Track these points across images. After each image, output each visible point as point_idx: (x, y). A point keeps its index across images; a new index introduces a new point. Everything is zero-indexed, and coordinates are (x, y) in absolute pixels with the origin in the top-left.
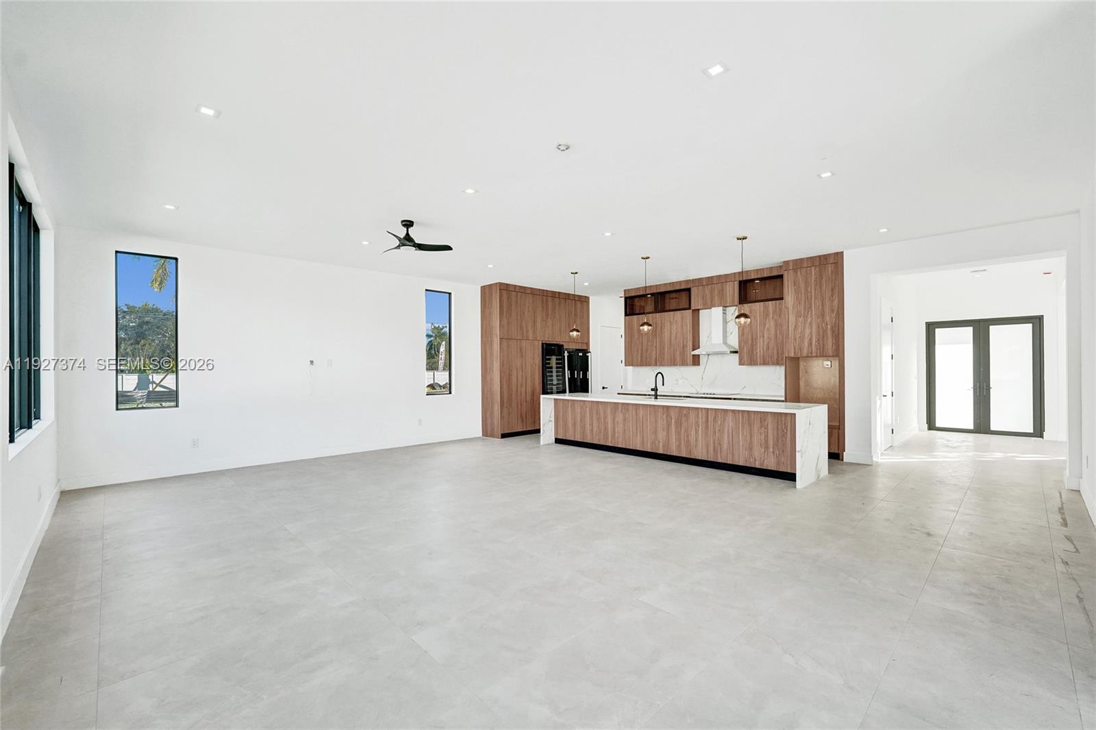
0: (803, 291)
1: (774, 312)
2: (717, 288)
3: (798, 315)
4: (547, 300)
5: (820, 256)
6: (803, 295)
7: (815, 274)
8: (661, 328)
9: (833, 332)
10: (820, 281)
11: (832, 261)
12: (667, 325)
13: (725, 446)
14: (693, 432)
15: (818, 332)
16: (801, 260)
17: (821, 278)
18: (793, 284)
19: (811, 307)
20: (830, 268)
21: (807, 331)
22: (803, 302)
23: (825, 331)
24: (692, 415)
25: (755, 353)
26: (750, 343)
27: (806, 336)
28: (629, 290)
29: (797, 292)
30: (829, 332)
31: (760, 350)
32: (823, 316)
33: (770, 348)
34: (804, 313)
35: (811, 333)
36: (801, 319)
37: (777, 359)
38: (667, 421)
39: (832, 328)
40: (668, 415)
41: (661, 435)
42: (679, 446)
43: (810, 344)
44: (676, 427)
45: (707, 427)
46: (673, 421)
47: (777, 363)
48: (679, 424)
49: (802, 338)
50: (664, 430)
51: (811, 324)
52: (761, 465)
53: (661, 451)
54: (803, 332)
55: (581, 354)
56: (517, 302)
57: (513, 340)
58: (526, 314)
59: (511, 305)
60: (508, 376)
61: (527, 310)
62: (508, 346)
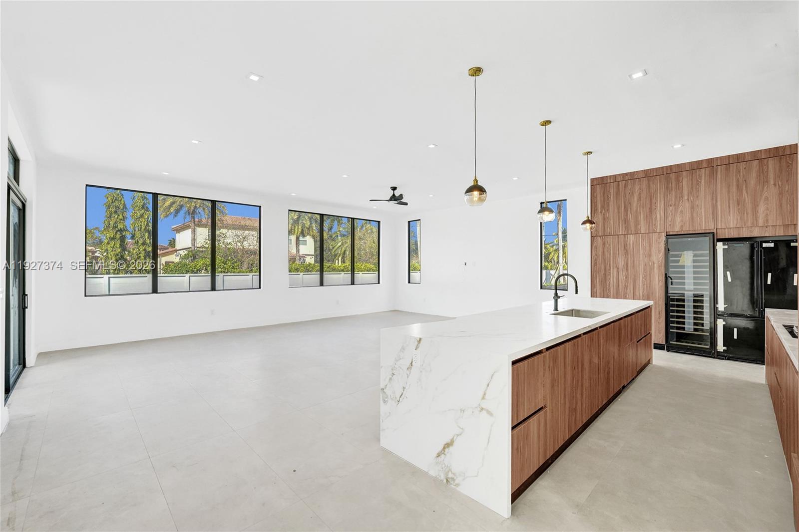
4: (678, 177)
55: (768, 245)
56: (618, 193)
57: (612, 237)
58: (635, 204)
59: (608, 198)
60: (603, 276)
61: (636, 199)
62: (604, 244)
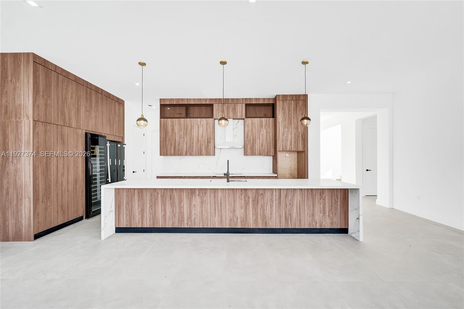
0: (287, 113)
1: (266, 124)
2: (231, 106)
3: (285, 127)
4: (91, 93)
5: (296, 95)
6: (287, 115)
7: (294, 105)
8: (191, 129)
9: (302, 138)
10: (296, 109)
11: (302, 99)
12: (196, 128)
13: (294, 215)
14: (269, 207)
15: (295, 137)
16: (286, 96)
17: (297, 108)
18: (282, 109)
19: (291, 123)
20: (301, 103)
21: (289, 137)
22: (287, 119)
23: (298, 137)
24: (268, 194)
25: (255, 148)
26: (252, 142)
27: (289, 139)
28: (164, 100)
29: (284, 113)
30: (300, 138)
31: (257, 147)
32: (297, 128)
33: (263, 146)
34: (288, 127)
35: (291, 138)
36: (286, 129)
37: (267, 152)
38: (245, 200)
39: (302, 135)
40: (246, 195)
41: (240, 213)
42: (256, 220)
43: (291, 144)
44: (253, 205)
45: (280, 203)
46: (250, 200)
47: (267, 155)
48: (256, 201)
49: (287, 140)
50: (241, 208)
51: (291, 133)
52: (321, 226)
53: (239, 226)
54: (287, 137)
55: (119, 145)
56: (57, 84)
57: (52, 125)
58: (69, 101)
59: (50, 85)
60: (44, 165)
61: (70, 96)
62: (46, 131)
